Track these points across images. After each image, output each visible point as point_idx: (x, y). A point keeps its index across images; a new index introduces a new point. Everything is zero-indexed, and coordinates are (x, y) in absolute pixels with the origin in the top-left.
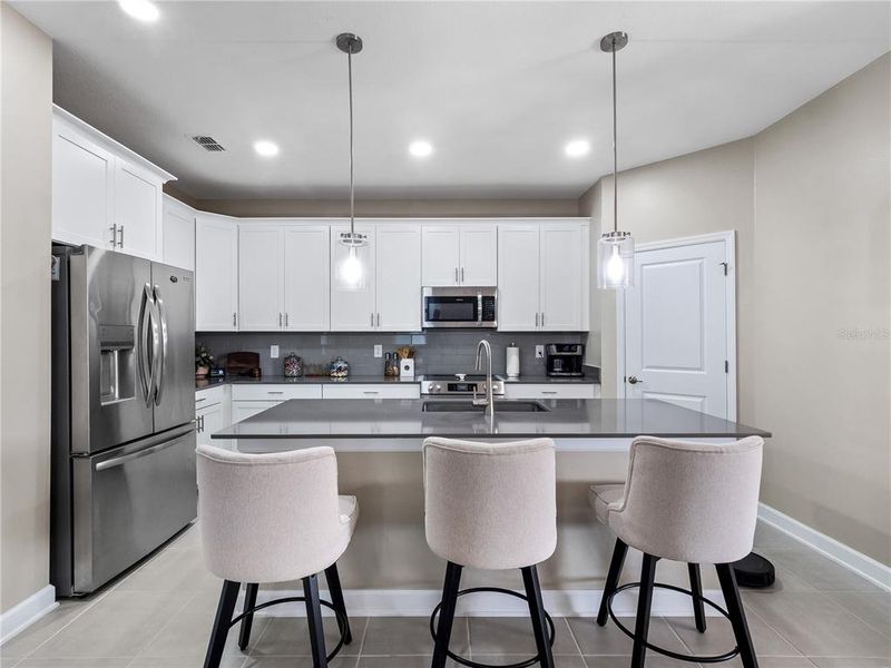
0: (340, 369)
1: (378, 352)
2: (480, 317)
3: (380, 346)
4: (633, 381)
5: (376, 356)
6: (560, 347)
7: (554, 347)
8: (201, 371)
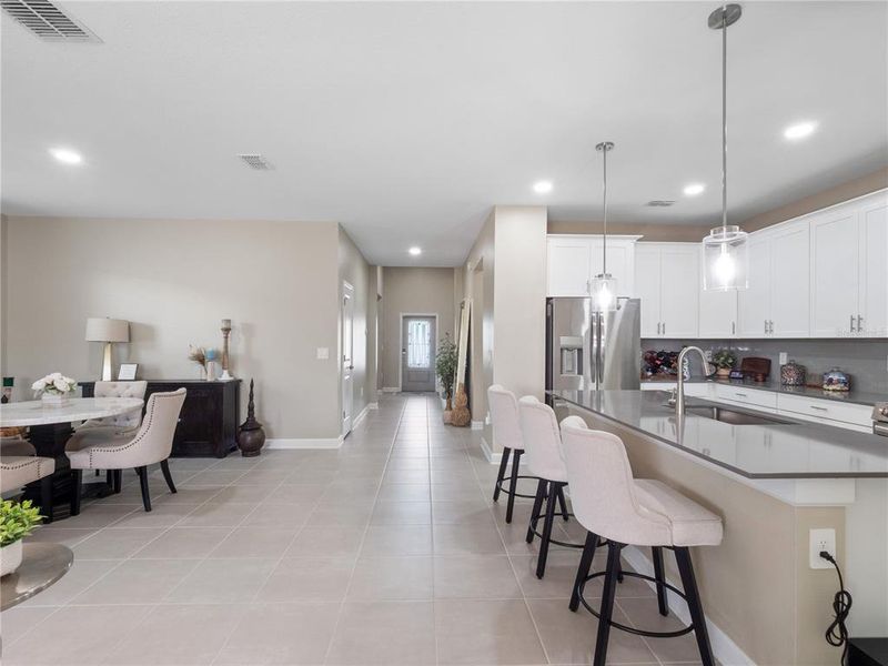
0: (830, 382)
8: (724, 372)
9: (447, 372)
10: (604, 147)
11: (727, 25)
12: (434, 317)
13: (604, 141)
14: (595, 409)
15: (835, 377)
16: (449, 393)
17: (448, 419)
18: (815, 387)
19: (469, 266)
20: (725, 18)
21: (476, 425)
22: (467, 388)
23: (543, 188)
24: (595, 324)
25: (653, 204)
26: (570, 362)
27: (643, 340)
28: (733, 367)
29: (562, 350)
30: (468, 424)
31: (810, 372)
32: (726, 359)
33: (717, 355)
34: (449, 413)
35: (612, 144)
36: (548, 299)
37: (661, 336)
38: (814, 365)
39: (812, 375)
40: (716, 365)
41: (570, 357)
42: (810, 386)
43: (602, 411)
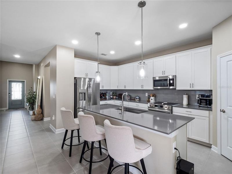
0: (137, 99)
1: (147, 95)
2: (169, 85)
3: (147, 93)
4: (224, 112)
5: (146, 96)
6: (203, 96)
7: (200, 96)
8: (115, 97)
9: (32, 101)
10: (98, 34)
11: (143, 7)
12: (24, 81)
13: (98, 32)
14: (89, 110)
15: (137, 98)
16: (32, 108)
17: (34, 119)
18: (133, 100)
19: (42, 65)
20: (142, 5)
21: (46, 119)
22: (41, 106)
23: (75, 42)
24: (89, 85)
25: (102, 54)
26: (82, 97)
27: (100, 90)
28: (116, 96)
29: (79, 93)
30: (42, 119)
31: (132, 97)
32: (115, 94)
33: (113, 93)
34: (34, 116)
35: (100, 33)
36: (75, 78)
37: (103, 89)
38: (133, 95)
39: (133, 97)
40: (113, 95)
41: (82, 96)
42: (132, 100)
43: (91, 110)
